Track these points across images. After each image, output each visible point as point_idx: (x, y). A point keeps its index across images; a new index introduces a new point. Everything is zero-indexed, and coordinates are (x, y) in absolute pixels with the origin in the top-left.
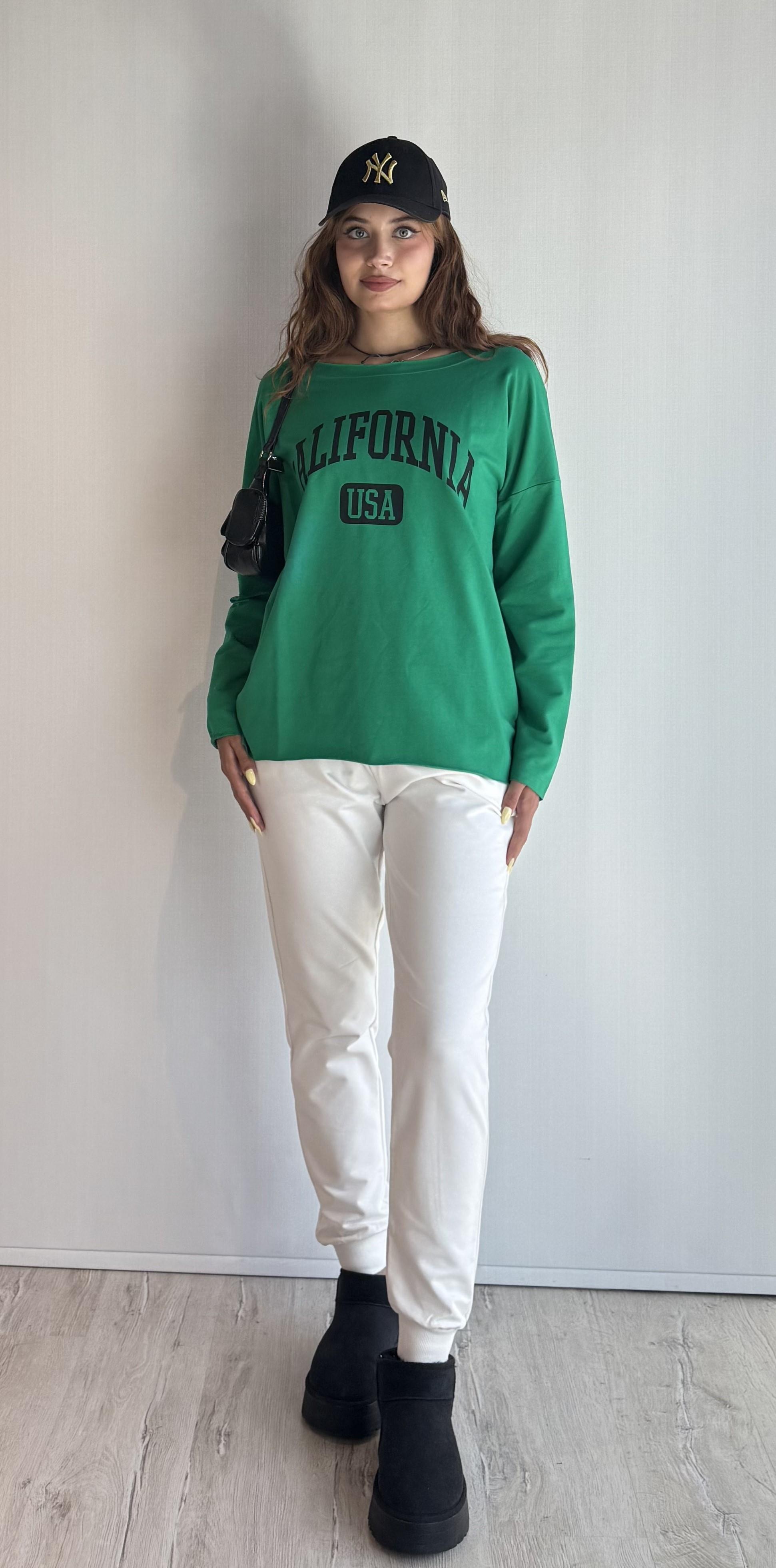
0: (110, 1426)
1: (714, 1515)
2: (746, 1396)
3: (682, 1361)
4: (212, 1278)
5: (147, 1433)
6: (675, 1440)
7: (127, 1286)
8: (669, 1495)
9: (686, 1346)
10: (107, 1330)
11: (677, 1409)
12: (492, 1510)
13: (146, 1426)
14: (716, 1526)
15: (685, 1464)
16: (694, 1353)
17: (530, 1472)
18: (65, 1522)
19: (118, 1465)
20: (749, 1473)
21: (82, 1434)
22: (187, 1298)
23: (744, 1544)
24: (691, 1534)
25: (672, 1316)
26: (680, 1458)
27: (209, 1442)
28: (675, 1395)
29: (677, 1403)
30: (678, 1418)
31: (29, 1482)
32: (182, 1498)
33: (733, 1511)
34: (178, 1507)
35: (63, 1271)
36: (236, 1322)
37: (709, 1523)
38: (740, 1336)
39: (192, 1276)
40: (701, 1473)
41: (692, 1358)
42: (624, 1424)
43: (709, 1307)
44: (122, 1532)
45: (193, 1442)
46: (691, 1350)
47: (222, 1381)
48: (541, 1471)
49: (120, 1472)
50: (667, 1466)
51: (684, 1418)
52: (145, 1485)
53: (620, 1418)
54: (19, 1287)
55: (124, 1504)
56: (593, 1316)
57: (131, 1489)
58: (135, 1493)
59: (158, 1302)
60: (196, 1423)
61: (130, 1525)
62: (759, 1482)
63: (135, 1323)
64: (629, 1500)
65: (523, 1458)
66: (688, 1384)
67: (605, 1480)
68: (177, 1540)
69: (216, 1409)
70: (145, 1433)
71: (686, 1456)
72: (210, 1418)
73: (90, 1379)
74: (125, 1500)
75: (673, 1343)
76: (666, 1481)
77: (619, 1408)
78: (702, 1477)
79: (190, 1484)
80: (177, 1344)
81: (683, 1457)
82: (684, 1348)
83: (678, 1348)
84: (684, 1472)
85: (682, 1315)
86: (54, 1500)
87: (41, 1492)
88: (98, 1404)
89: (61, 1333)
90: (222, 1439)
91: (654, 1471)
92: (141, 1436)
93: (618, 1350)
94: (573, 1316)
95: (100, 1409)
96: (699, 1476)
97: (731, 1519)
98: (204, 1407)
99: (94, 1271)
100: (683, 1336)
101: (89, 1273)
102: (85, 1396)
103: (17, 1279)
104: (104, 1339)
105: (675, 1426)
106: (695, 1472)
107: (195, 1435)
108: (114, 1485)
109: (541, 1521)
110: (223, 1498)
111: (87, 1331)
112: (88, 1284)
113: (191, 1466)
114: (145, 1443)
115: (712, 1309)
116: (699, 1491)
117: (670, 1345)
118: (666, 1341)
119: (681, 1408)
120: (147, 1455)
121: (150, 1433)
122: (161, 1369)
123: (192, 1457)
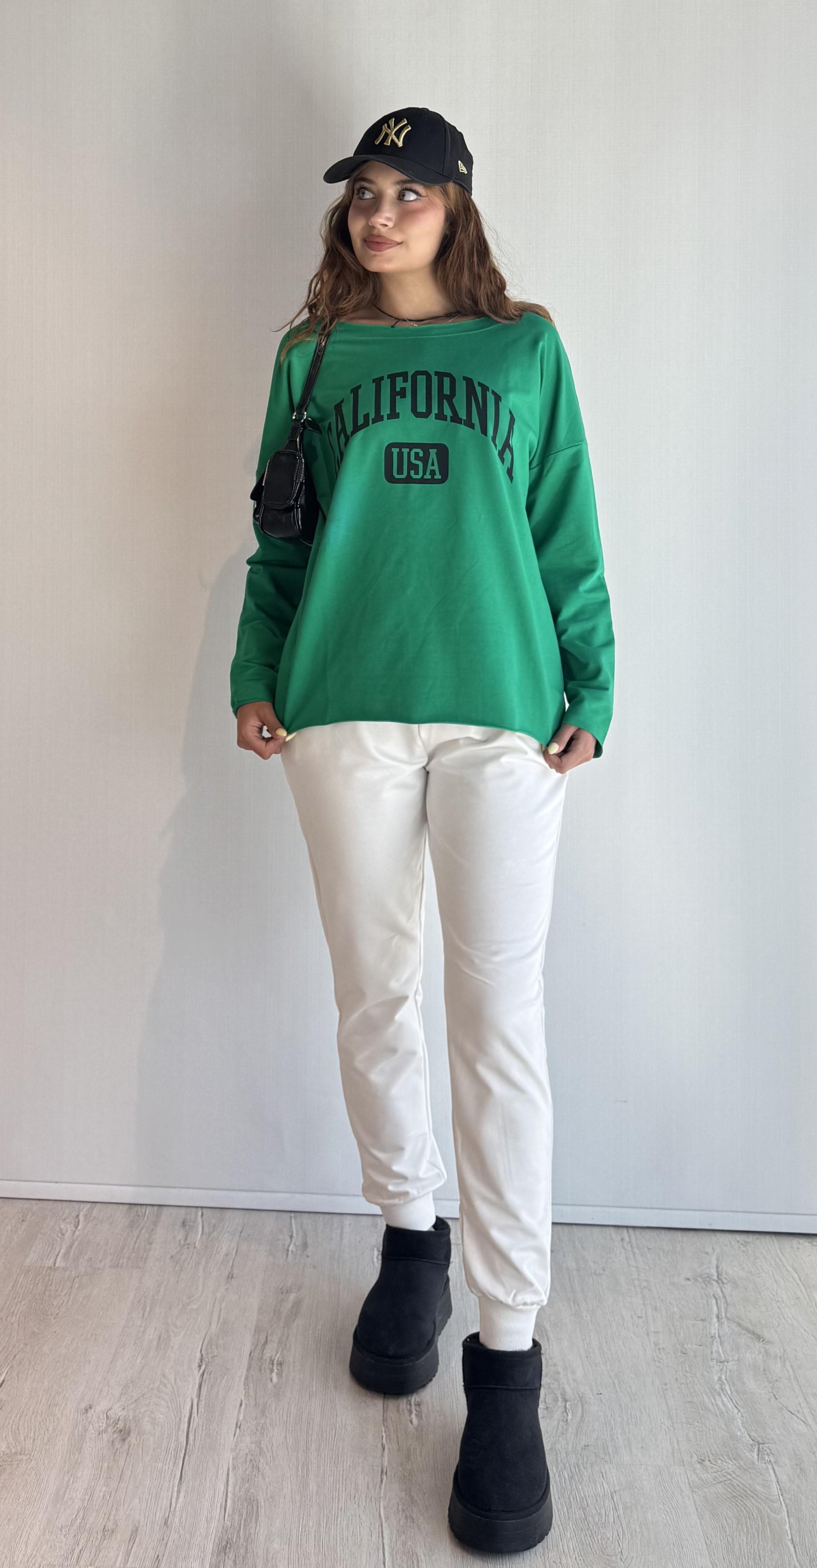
0: (167, 1355)
1: (749, 1446)
2: (778, 1330)
3: (717, 1297)
4: (263, 1214)
5: (203, 1362)
6: (710, 1372)
7: (182, 1221)
8: (705, 1425)
9: (720, 1281)
10: (164, 1263)
11: (712, 1342)
13: (202, 1355)
14: (751, 1455)
15: (720, 1395)
16: (728, 1289)
17: (571, 1402)
18: (126, 1447)
19: (176, 1392)
20: (783, 1405)
21: (141, 1363)
22: (239, 1234)
23: (777, 1472)
24: (726, 1462)
25: (707, 1253)
26: (715, 1390)
27: (263, 1371)
28: (710, 1329)
30: (714, 1351)
31: (91, 1408)
32: (237, 1425)
33: (767, 1441)
34: (233, 1433)
35: (121, 1206)
36: (287, 1257)
37: (744, 1453)
38: (772, 1273)
39: (244, 1212)
40: (736, 1404)
41: (726, 1293)
42: (661, 1357)
43: (742, 1244)
44: (180, 1457)
45: (247, 1371)
46: (725, 1285)
47: (275, 1311)
48: (582, 1401)
49: (178, 1399)
50: (703, 1398)
51: (718, 1352)
52: (201, 1413)
53: (657, 1351)
54: (79, 1221)
55: (181, 1431)
56: (631, 1252)
57: (188, 1415)
58: (192, 1419)
59: (212, 1236)
60: (249, 1352)
61: (188, 1450)
62: (792, 1414)
63: (190, 1256)
64: (667, 1430)
65: (563, 1389)
66: (722, 1318)
67: (643, 1410)
68: (233, 1465)
69: (268, 1338)
70: (201, 1362)
71: (722, 1387)
72: (263, 1347)
73: (148, 1309)
74: (182, 1425)
75: (708, 1279)
76: (702, 1411)
77: (657, 1341)
78: (737, 1408)
79: (245, 1410)
80: (231, 1277)
81: (719, 1390)
82: (718, 1283)
83: (712, 1284)
84: (720, 1403)
85: (716, 1252)
86: (115, 1425)
87: (102, 1418)
88: (156, 1333)
89: (120, 1265)
90: (275, 1367)
91: (690, 1402)
92: (197, 1365)
93: (655, 1285)
94: (610, 1253)
95: (158, 1338)
96: (734, 1407)
97: (765, 1448)
98: (257, 1337)
99: (151, 1207)
100: (717, 1271)
101: (147, 1208)
102: (143, 1325)
103: (77, 1214)
104: (161, 1271)
105: (711, 1359)
106: (731, 1403)
107: (248, 1364)
108: (172, 1412)
109: (582, 1449)
110: (276, 1424)
111: (145, 1263)
112: (146, 1218)
113: (245, 1394)
114: (202, 1371)
115: (745, 1246)
116: (735, 1422)
117: (706, 1280)
118: (701, 1276)
119: (717, 1342)
120: (203, 1383)
121: (206, 1361)
122: (215, 1300)
123: (246, 1384)
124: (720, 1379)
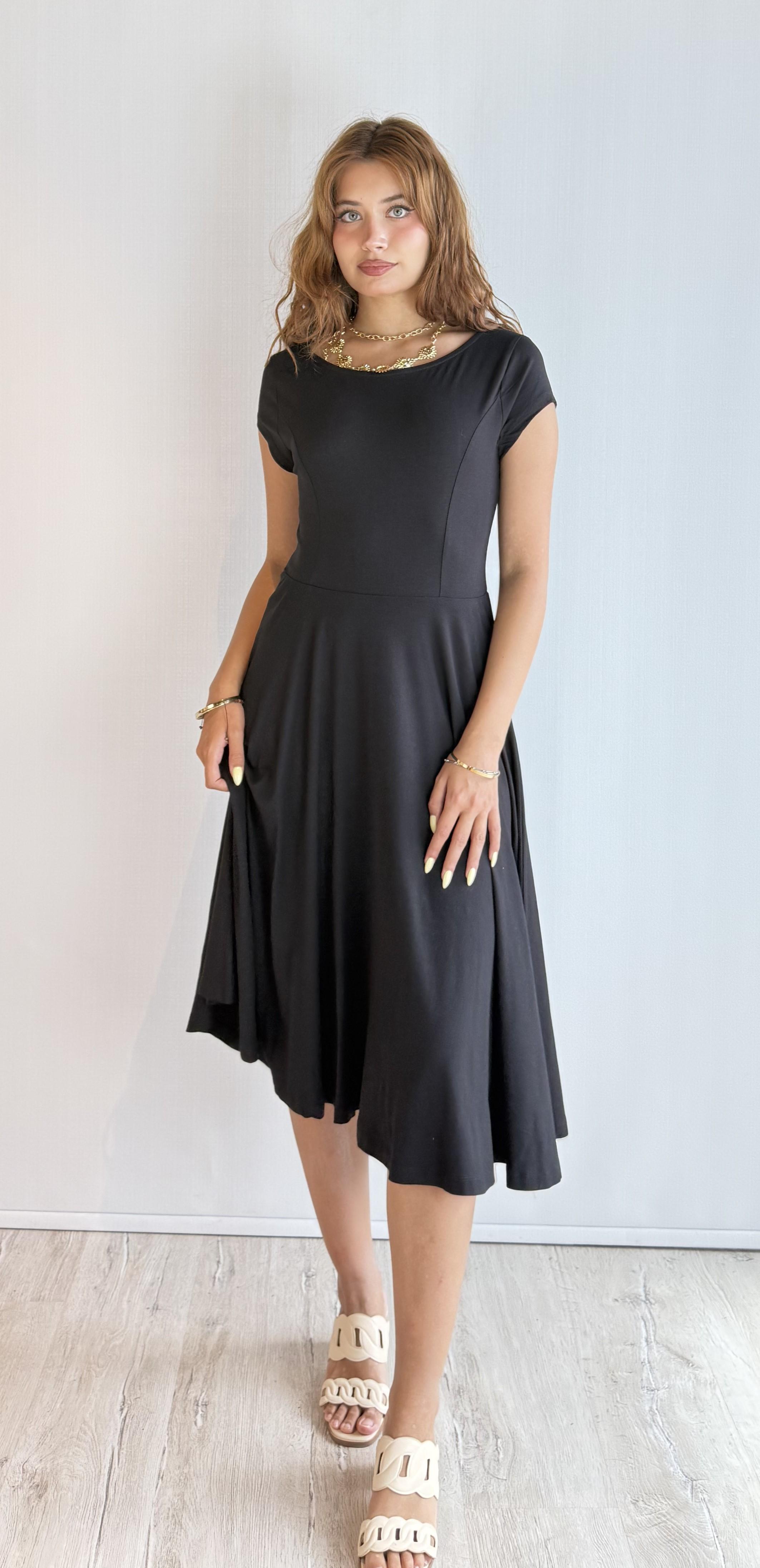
0: (88, 1397)
1: (683, 1482)
2: (706, 1353)
3: (645, 1319)
4: (190, 1237)
5: (125, 1405)
6: (641, 1401)
7: (107, 1247)
8: (637, 1460)
9: (648, 1302)
10: (88, 1294)
11: (643, 1369)
12: (465, 1481)
13: (124, 1397)
14: (684, 1493)
15: (651, 1427)
16: (656, 1309)
17: (502, 1439)
18: (42, 1504)
19: (96, 1440)
20: (714, 1436)
21: (60, 1407)
22: (165, 1260)
23: (712, 1512)
24: (661, 1502)
25: (633, 1271)
26: (647, 1421)
27: (187, 1413)
28: (639, 1353)
29: (642, 1363)
30: (644, 1378)
31: (7, 1460)
32: (159, 1475)
33: (701, 1478)
34: (155, 1485)
35: (45, 1232)
36: (214, 1285)
37: (678, 1491)
38: (699, 1292)
39: (171, 1236)
40: (668, 1437)
41: (654, 1314)
42: (591, 1386)
43: (668, 1261)
44: (99, 1512)
45: (170, 1414)
46: (653, 1306)
47: (200, 1345)
48: (513, 1438)
49: (98, 1447)
50: (634, 1431)
51: (648, 1379)
52: (122, 1462)
53: (588, 1379)
55: (101, 1483)
56: (559, 1272)
57: (108, 1466)
58: (112, 1471)
59: (137, 1264)
60: (173, 1392)
61: (107, 1506)
63: (114, 1287)
64: (600, 1467)
65: (494, 1423)
66: (651, 1342)
67: (575, 1446)
68: (155, 1521)
69: (193, 1375)
70: (123, 1405)
71: (653, 1418)
72: (188, 1387)
73: (70, 1346)
74: (102, 1477)
75: (636, 1300)
76: (634, 1446)
77: (586, 1369)
78: (669, 1441)
79: (168, 1458)
80: (156, 1308)
81: (650, 1421)
82: (646, 1303)
83: (639, 1304)
84: (652, 1436)
85: (643, 1270)
86: (31, 1480)
87: (18, 1472)
88: (77, 1373)
89: (41, 1298)
90: (200, 1409)
91: (622, 1436)
92: (119, 1408)
93: (584, 1307)
94: (538, 1273)
95: (78, 1380)
96: (666, 1440)
97: (699, 1485)
98: (181, 1374)
99: (76, 1233)
100: (645, 1291)
101: (70, 1234)
102: (64, 1365)
104: (84, 1304)
105: (641, 1388)
106: (662, 1436)
107: (172, 1406)
108: (91, 1462)
109: (514, 1492)
110: (200, 1473)
111: (67, 1296)
112: (70, 1245)
113: (168, 1439)
114: (124, 1415)
115: (671, 1263)
116: (667, 1456)
117: (634, 1301)
118: (629, 1297)
119: (647, 1368)
120: (125, 1428)
121: (128, 1404)
122: (140, 1333)
123: (170, 1429)
124: (651, 1408)
